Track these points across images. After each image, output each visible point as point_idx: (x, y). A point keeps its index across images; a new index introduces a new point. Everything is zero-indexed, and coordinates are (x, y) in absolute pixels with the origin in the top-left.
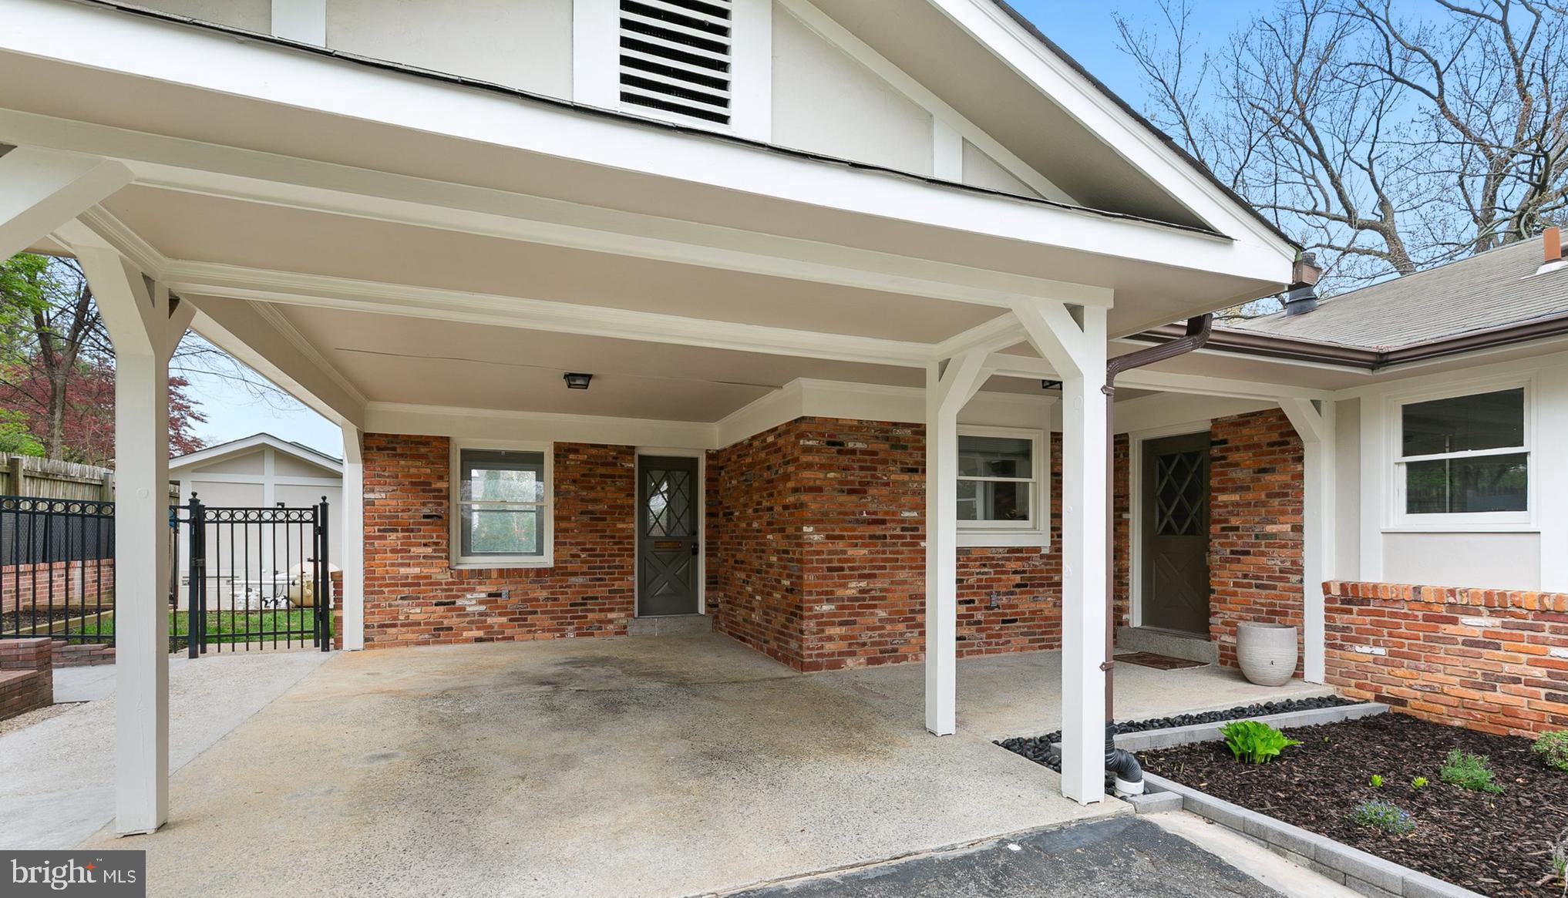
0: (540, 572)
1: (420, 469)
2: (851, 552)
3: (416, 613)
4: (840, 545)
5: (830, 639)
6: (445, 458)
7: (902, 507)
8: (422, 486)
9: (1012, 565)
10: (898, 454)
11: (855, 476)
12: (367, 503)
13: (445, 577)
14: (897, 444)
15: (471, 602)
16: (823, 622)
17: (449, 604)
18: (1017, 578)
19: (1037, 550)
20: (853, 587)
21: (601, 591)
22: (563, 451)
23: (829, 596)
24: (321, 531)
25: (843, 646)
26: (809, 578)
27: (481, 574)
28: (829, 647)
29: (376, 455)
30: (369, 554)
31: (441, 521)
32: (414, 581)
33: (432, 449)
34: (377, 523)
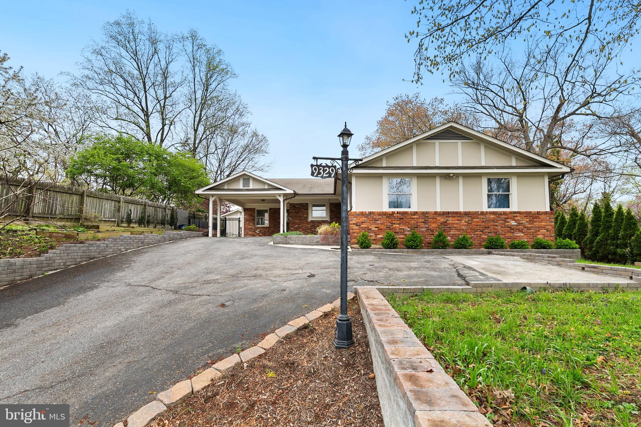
0: (267, 227)
1: (251, 213)
3: (251, 233)
4: (294, 220)
6: (254, 211)
8: (251, 215)
11: (297, 211)
12: (245, 217)
13: (254, 228)
14: (303, 206)
15: (257, 231)
17: (255, 232)
19: (327, 220)
20: (296, 226)
21: (276, 230)
22: (270, 209)
24: (239, 221)
26: (290, 224)
27: (259, 228)
29: (246, 211)
30: (245, 225)
31: (254, 220)
32: (250, 228)
33: (252, 210)
34: (245, 220)
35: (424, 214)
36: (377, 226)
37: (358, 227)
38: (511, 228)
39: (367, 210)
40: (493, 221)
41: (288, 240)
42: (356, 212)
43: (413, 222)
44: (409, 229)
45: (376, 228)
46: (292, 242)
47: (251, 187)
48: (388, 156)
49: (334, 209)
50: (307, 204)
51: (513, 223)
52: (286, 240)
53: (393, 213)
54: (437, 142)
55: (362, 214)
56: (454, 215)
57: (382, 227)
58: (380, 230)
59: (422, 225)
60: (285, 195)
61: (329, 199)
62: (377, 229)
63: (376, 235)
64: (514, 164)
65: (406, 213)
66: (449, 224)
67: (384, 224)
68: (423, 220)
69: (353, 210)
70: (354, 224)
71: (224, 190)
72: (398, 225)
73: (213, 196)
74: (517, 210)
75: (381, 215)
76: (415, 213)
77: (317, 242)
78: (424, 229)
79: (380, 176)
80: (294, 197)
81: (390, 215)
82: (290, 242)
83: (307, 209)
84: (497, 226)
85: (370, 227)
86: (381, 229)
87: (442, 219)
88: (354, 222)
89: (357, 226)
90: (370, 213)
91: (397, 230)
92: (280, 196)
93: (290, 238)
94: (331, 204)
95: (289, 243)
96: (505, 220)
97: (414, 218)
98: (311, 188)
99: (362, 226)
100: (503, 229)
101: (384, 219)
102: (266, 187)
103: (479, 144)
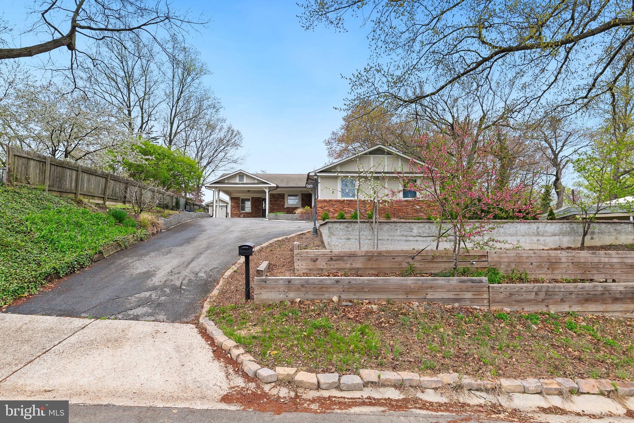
0: (249, 213)
1: (236, 201)
2: (275, 207)
6: (239, 200)
7: (282, 203)
8: (237, 203)
11: (276, 199)
12: (231, 205)
13: (239, 213)
14: (281, 196)
15: (242, 216)
17: (239, 216)
19: (300, 207)
21: (257, 215)
22: (252, 198)
24: (227, 208)
27: (243, 213)
29: (232, 200)
30: (231, 210)
31: (238, 207)
32: (236, 214)
34: (232, 207)
35: (363, 201)
36: (334, 208)
38: (416, 210)
39: (328, 198)
40: (406, 206)
42: (321, 200)
45: (333, 210)
47: (245, 182)
48: (342, 165)
49: (305, 198)
50: (284, 194)
51: (418, 207)
52: (276, 217)
53: (344, 200)
54: (372, 156)
55: (325, 201)
57: (337, 209)
58: (336, 211)
60: (269, 187)
61: (301, 191)
63: (333, 214)
64: (416, 171)
65: (352, 200)
67: (338, 207)
68: (362, 205)
69: (319, 198)
71: (225, 183)
72: (347, 208)
73: (216, 188)
74: (420, 199)
75: (336, 202)
76: (358, 201)
77: (296, 218)
78: (363, 211)
79: (336, 177)
80: (276, 189)
81: (342, 201)
83: (284, 198)
84: (408, 209)
85: (329, 209)
88: (320, 206)
89: (321, 208)
90: (330, 201)
91: (347, 211)
92: (266, 188)
93: (279, 216)
94: (302, 194)
95: (278, 219)
96: (413, 206)
98: (288, 182)
99: (324, 208)
100: (412, 211)
101: (338, 204)
102: (256, 182)
103: (398, 158)
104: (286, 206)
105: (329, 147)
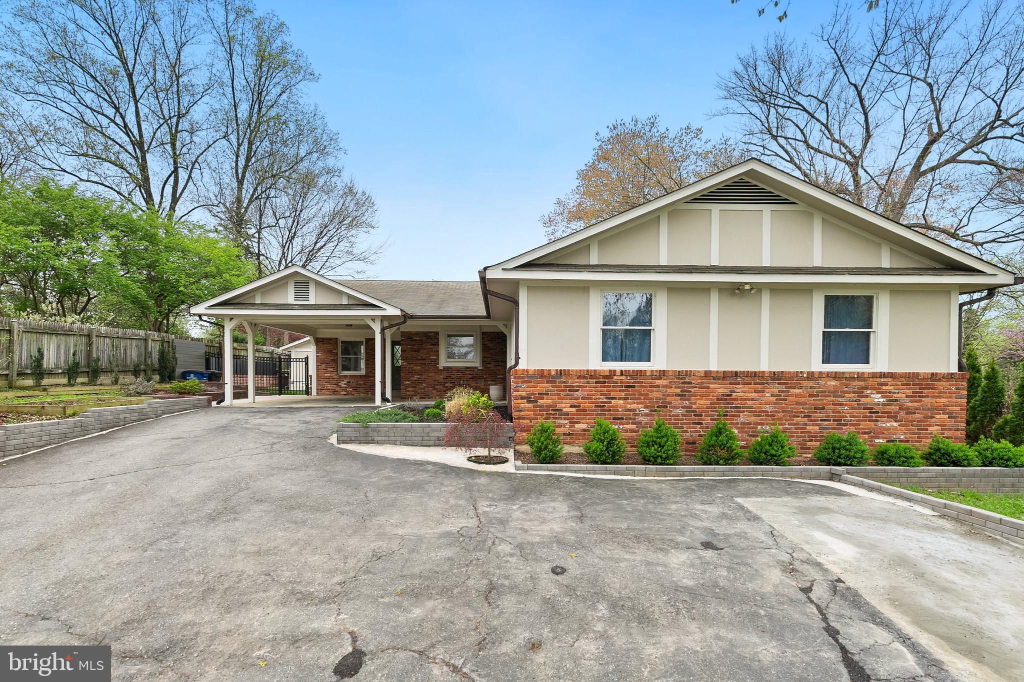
0: (361, 376)
1: (330, 347)
2: (415, 368)
3: (329, 386)
4: (412, 366)
5: (409, 391)
6: (336, 343)
7: (431, 355)
8: (330, 352)
9: (468, 372)
10: (430, 340)
11: (416, 347)
12: (317, 356)
13: (336, 377)
14: (429, 338)
15: (343, 384)
16: (407, 386)
17: (337, 384)
18: (471, 376)
19: (477, 367)
20: (416, 377)
22: (367, 340)
23: (409, 380)
24: (307, 364)
25: (413, 393)
26: (402, 374)
27: (346, 376)
28: (408, 393)
29: (319, 343)
30: (318, 370)
31: (335, 361)
32: (329, 378)
33: (333, 341)
34: (320, 362)
35: (682, 376)
36: (574, 402)
37: (531, 405)
38: (873, 412)
39: (552, 365)
40: (834, 393)
41: (371, 434)
42: (527, 371)
43: (655, 394)
44: (646, 411)
45: (572, 406)
46: (380, 438)
47: (312, 301)
48: (605, 239)
49: (490, 345)
50: (437, 334)
51: (877, 398)
52: (367, 434)
53: (613, 373)
54: (715, 208)
55: (542, 375)
56: (749, 380)
57: (586, 405)
58: (581, 411)
59: (677, 401)
60: (384, 318)
61: (481, 326)
62: (574, 410)
63: (573, 423)
64: (886, 264)
65: (640, 373)
66: (736, 399)
67: (591, 398)
68: (678, 391)
69: (522, 366)
70: (522, 398)
71: (253, 305)
72: (621, 402)
73: (231, 319)
74: (885, 370)
75: (584, 378)
76: (662, 374)
77: (438, 439)
78: (680, 411)
79: (584, 288)
80: (404, 322)
81: (604, 377)
82: (377, 439)
83: (437, 344)
84: (841, 404)
85: (559, 406)
86: (584, 410)
87: (721, 389)
88: (524, 394)
89: (529, 402)
90: (560, 373)
91: (621, 412)
92: (373, 320)
93: (376, 430)
94: (484, 333)
95: (373, 442)
96: (860, 393)
97: (658, 387)
98: (443, 301)
99: (541, 402)
100: (855, 413)
101: (590, 389)
102: (345, 301)
103: (811, 216)
104: (444, 362)
105: (550, 229)
